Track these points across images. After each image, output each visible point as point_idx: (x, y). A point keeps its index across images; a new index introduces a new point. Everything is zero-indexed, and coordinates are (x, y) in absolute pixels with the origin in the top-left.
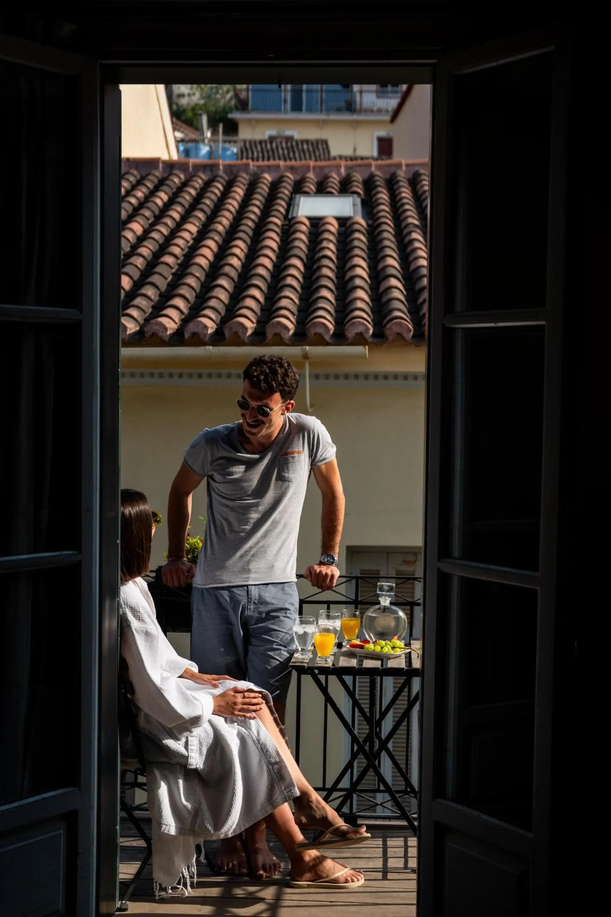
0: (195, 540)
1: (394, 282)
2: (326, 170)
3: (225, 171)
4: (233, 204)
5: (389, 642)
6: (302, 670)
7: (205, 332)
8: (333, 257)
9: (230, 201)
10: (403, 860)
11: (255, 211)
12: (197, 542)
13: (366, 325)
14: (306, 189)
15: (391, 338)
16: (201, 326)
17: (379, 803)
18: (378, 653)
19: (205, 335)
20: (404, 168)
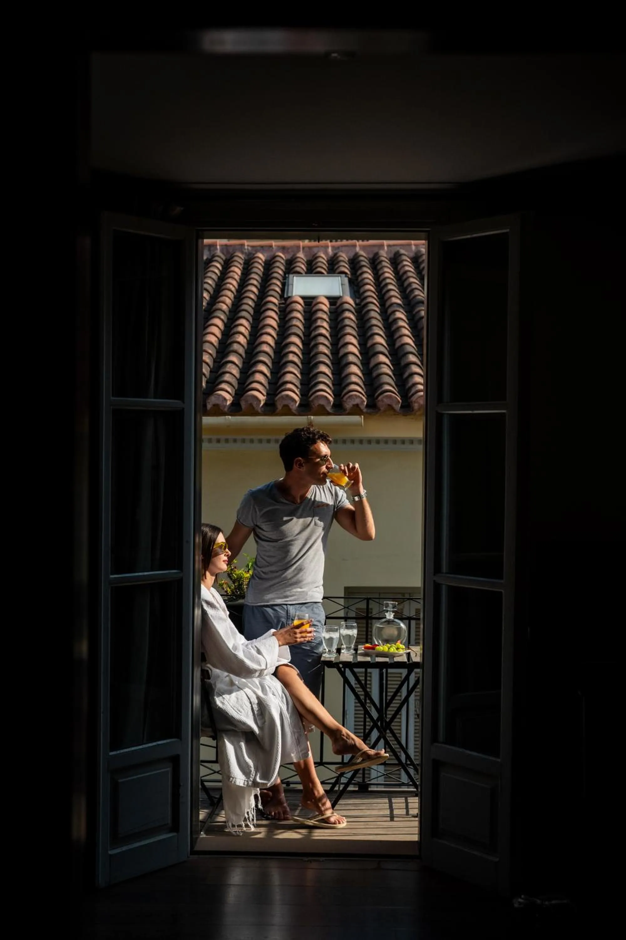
0: (240, 571)
1: (382, 358)
2: (315, 250)
3: (222, 251)
4: (233, 284)
5: (394, 645)
6: (330, 664)
7: (225, 404)
8: (327, 335)
9: (230, 280)
10: (405, 810)
11: (253, 290)
12: (242, 573)
13: (361, 398)
14: (298, 269)
15: (382, 409)
16: (221, 399)
18: (386, 652)
19: (225, 406)
20: (386, 248)
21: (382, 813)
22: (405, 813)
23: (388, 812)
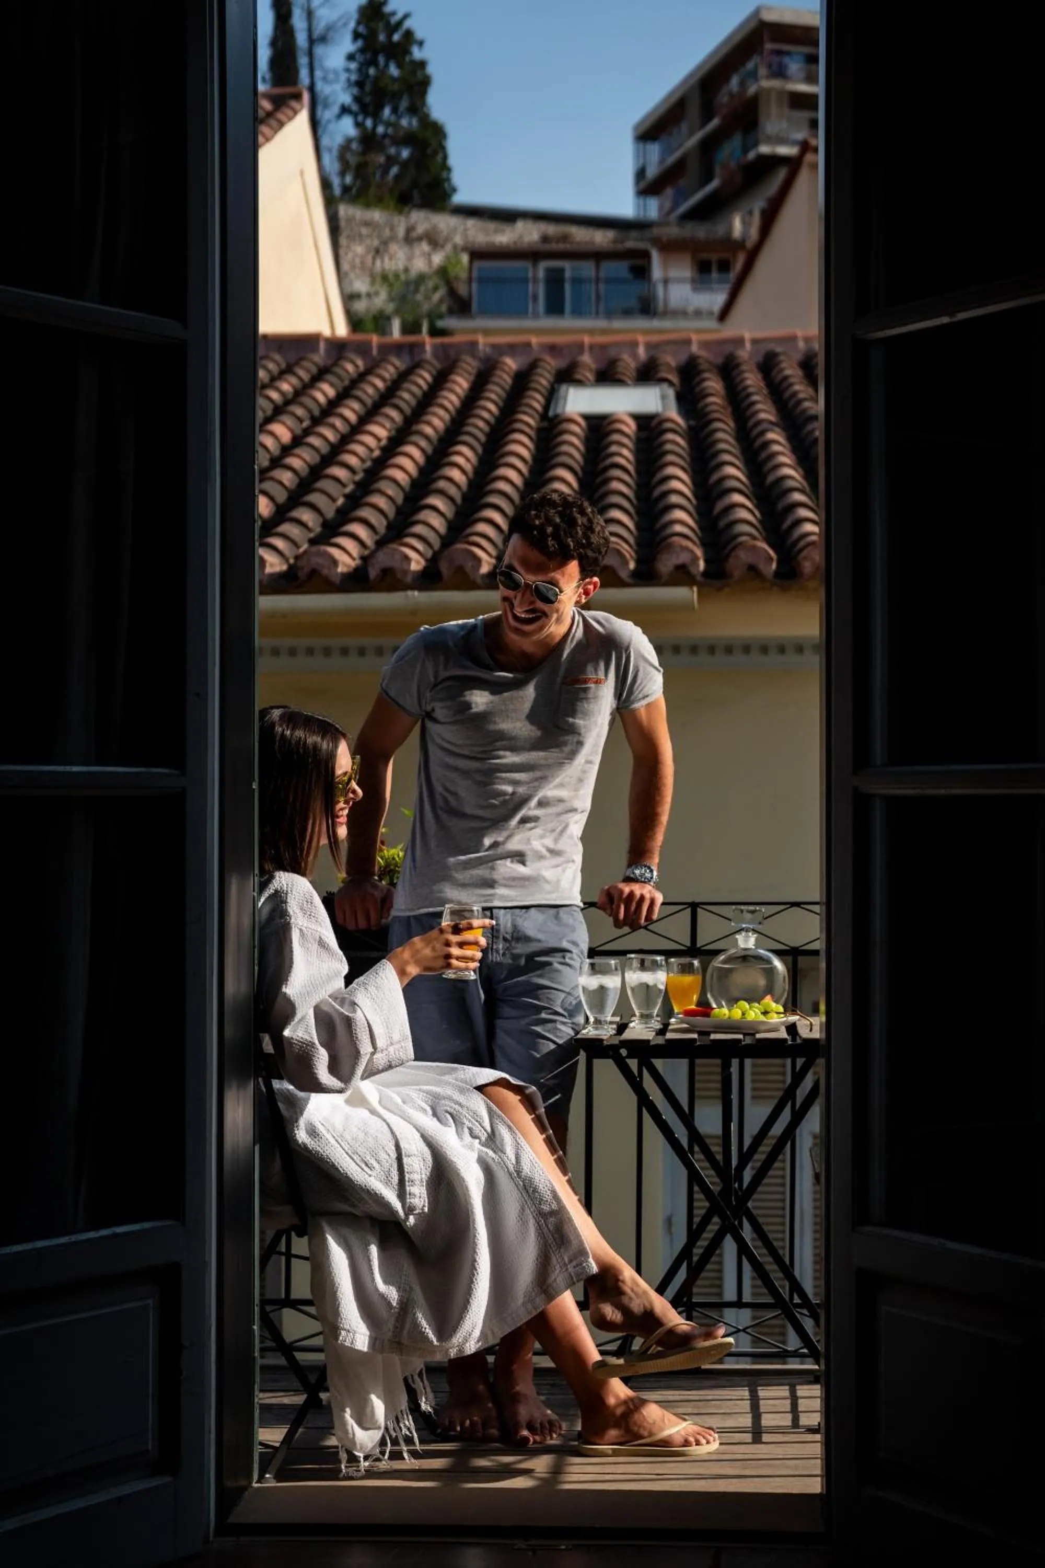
0: (394, 852)
1: (737, 498)
2: (613, 352)
3: (435, 354)
4: (452, 398)
5: (757, 1005)
6: (595, 1048)
7: (405, 567)
8: (630, 468)
9: (445, 393)
10: (790, 1416)
11: (489, 408)
13: (692, 552)
14: (578, 376)
15: (737, 574)
16: (398, 557)
17: (741, 1328)
18: (736, 1021)
19: (406, 572)
20: (748, 345)
21: (730, 1423)
22: (790, 1423)
23: (746, 1421)
